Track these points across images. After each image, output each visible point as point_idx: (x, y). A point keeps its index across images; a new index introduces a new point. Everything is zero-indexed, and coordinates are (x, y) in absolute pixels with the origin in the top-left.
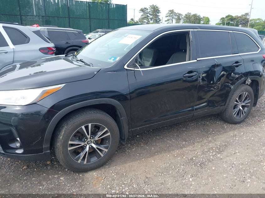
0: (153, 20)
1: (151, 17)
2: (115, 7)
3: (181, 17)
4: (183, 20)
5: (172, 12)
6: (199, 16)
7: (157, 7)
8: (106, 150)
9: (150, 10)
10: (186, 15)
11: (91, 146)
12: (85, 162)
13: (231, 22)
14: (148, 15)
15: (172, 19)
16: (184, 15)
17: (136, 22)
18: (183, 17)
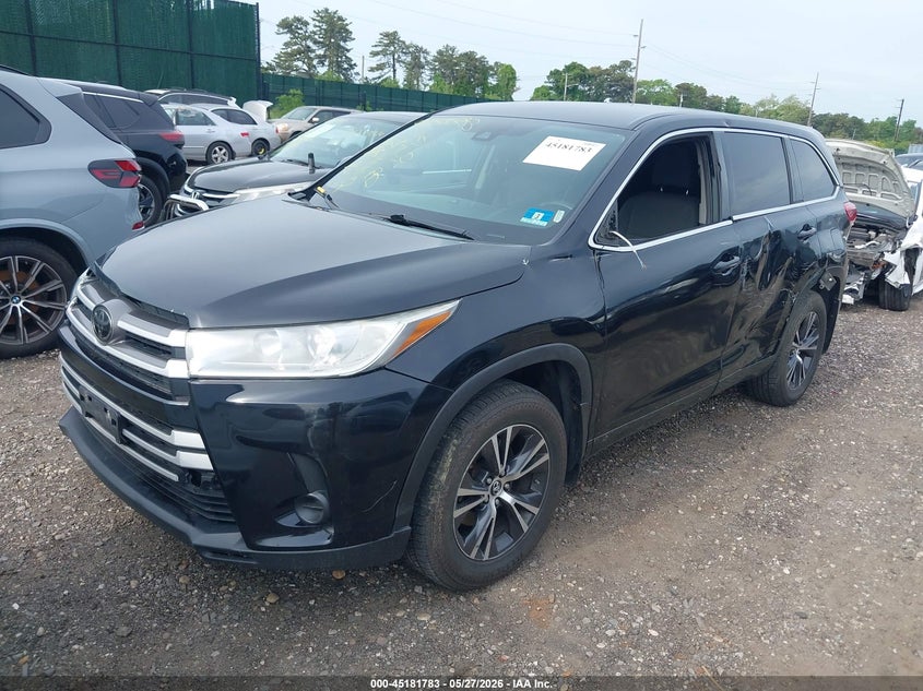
0: (326, 63)
1: (321, 52)
2: (212, 7)
3: (422, 60)
4: (431, 69)
5: (391, 38)
6: (482, 60)
7: (340, 19)
8: (535, 510)
9: (315, 26)
10: (440, 53)
11: (499, 498)
12: (486, 556)
13: (580, 87)
14: (310, 43)
15: (394, 65)
16: (434, 53)
17: (266, 66)
18: (430, 58)
